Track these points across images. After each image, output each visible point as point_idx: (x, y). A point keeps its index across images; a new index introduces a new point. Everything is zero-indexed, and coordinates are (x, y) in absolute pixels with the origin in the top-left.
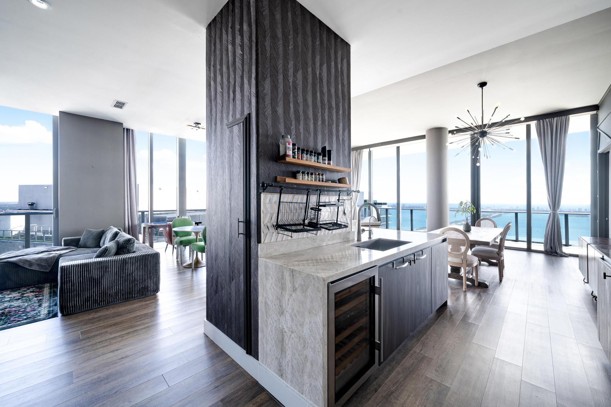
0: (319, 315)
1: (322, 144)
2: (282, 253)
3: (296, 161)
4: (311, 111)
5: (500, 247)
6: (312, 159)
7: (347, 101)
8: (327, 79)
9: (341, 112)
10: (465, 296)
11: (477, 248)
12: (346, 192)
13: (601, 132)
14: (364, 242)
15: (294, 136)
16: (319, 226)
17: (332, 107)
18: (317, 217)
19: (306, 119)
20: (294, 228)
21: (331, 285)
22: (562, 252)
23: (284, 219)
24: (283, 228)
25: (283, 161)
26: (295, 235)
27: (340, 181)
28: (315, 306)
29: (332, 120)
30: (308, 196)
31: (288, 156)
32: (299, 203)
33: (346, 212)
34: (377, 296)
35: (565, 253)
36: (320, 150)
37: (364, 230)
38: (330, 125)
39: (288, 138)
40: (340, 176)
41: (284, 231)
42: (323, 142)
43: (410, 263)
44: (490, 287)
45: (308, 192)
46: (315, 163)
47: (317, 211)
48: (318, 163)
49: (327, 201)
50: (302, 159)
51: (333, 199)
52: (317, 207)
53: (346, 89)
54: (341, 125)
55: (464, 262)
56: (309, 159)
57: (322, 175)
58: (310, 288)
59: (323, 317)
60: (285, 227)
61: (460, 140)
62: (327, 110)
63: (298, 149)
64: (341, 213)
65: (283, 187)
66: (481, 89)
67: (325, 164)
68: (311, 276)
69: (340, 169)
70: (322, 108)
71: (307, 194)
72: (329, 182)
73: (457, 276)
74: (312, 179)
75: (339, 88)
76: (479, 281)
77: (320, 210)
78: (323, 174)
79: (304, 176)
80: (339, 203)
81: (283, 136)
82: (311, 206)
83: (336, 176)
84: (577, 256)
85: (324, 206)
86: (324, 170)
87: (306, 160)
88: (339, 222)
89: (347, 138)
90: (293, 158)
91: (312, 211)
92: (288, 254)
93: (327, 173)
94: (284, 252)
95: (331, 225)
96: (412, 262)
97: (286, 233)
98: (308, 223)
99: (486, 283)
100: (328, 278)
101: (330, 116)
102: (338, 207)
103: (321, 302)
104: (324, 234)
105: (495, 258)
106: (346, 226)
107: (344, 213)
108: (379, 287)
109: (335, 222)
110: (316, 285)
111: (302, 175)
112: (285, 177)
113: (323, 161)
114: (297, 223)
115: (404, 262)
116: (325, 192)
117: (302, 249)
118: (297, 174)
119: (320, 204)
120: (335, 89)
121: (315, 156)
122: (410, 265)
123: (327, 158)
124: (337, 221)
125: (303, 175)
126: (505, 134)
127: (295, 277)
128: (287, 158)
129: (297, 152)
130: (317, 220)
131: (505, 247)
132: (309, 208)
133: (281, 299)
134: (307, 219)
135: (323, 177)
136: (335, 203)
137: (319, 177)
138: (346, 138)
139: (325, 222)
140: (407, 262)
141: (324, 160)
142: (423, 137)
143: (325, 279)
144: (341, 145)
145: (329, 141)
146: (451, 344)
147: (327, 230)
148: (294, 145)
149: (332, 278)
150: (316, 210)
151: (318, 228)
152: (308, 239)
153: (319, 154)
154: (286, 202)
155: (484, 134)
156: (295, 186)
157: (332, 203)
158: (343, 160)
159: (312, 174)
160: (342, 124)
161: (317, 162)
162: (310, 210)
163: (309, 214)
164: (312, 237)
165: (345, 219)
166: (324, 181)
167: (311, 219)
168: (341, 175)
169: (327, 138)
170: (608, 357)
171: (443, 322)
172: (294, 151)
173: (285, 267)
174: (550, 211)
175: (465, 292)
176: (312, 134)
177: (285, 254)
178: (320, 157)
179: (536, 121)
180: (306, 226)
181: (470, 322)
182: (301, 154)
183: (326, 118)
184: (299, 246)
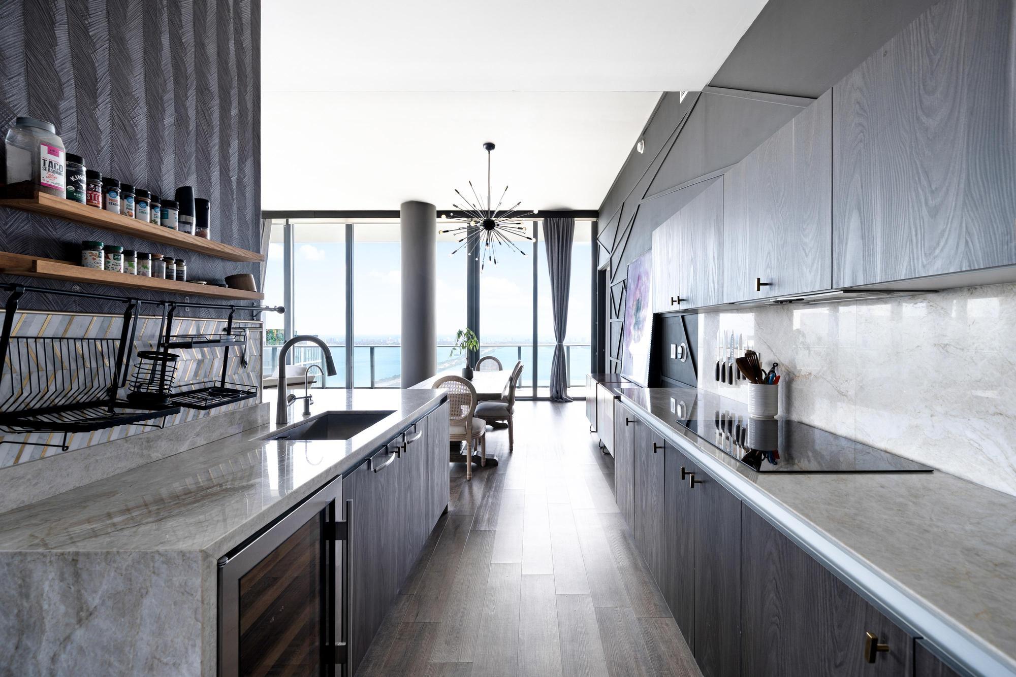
0: (187, 662)
1: (176, 178)
2: (15, 507)
3: (80, 208)
4: (141, 78)
5: (511, 399)
6: (146, 213)
7: (250, 89)
8: (194, 12)
9: (234, 112)
10: (471, 487)
11: (481, 405)
12: (246, 311)
13: (600, 245)
14: (295, 426)
15: (73, 134)
16: (169, 401)
17: (208, 89)
18: (159, 376)
19: (119, 94)
20: (69, 418)
21: (227, 562)
22: (567, 396)
23: (25, 394)
24: (21, 424)
25: (23, 203)
26: (77, 440)
27: (233, 281)
28: (172, 641)
29: (209, 124)
30: (130, 318)
31: (49, 189)
32: (95, 339)
33: (247, 358)
34: (338, 544)
35: (569, 398)
36: (171, 195)
37: (293, 398)
38: (203, 137)
39: (47, 130)
40: (232, 269)
41: (25, 434)
42: (180, 173)
43: (398, 453)
44: (500, 465)
45: (131, 306)
46: (153, 225)
47: (160, 359)
48: (162, 228)
49: (192, 331)
50: (104, 207)
51: (212, 327)
52: (162, 350)
53: (248, 60)
54: (235, 144)
55: (469, 431)
56: (134, 212)
57: (179, 262)
58: (151, 593)
59: (202, 662)
60: (31, 419)
61: (460, 229)
62: (192, 93)
63: (92, 176)
64: (233, 360)
65: (23, 286)
66: (487, 152)
67: (189, 233)
68: (157, 557)
69: (232, 252)
70: (176, 82)
71: (124, 312)
72: (201, 282)
73: (457, 457)
74: (142, 270)
75: (228, 48)
76: (486, 457)
77: (174, 358)
78: (183, 262)
79: (112, 261)
80: (231, 337)
81: (20, 120)
82: (138, 346)
83: (221, 270)
84: (583, 399)
85: (187, 346)
86: (185, 250)
87: (122, 213)
88: (228, 386)
89: (252, 181)
90: (67, 198)
91: (144, 361)
92: (42, 504)
93: (193, 259)
94: (23, 502)
95: (204, 395)
96: (402, 450)
97: (34, 437)
98: (129, 396)
99: (495, 458)
100: (219, 547)
101: (203, 112)
102: (227, 349)
103: (197, 620)
104: (183, 420)
105: (505, 417)
106: (250, 395)
107: (243, 362)
108: (345, 521)
109: (218, 385)
110: (175, 579)
111: (106, 257)
112: (30, 258)
113: (182, 225)
114: (83, 399)
115: (387, 453)
116: (188, 309)
117: (105, 477)
118: (88, 254)
119: (173, 340)
120: (218, 47)
121: (153, 207)
122: (399, 456)
123: (194, 219)
124: (223, 382)
125: (111, 256)
126: (517, 230)
127: (85, 576)
128: (41, 194)
129: (88, 185)
130: (162, 385)
131: (516, 397)
132: (135, 353)
133: (13, 667)
134: (123, 385)
135: (180, 268)
136: (218, 338)
137: (167, 268)
138: (248, 180)
139: (185, 389)
140: (393, 452)
141: (184, 223)
142: (394, 214)
143: (211, 553)
144: (235, 193)
145: (198, 176)
146: (462, 581)
147: (192, 410)
148: (73, 159)
149: (230, 541)
150: (156, 359)
151: (167, 407)
152: (127, 441)
153: (167, 205)
154: (36, 338)
155: (489, 225)
156: (78, 288)
157: (209, 338)
158: (240, 231)
159: (142, 257)
160: (237, 141)
161: (162, 224)
162: (135, 360)
163: (132, 370)
164: (141, 436)
165: (245, 376)
166: (185, 278)
167: (138, 384)
168: (235, 269)
169: (193, 167)
170: (627, 521)
171: (445, 545)
172: (72, 179)
173: (38, 553)
174: (555, 343)
175: (469, 480)
176: (144, 145)
177: (30, 507)
178: (171, 212)
179: (543, 219)
180: (122, 405)
181: (484, 530)
182: (104, 193)
183: (192, 113)
184: (91, 468)
